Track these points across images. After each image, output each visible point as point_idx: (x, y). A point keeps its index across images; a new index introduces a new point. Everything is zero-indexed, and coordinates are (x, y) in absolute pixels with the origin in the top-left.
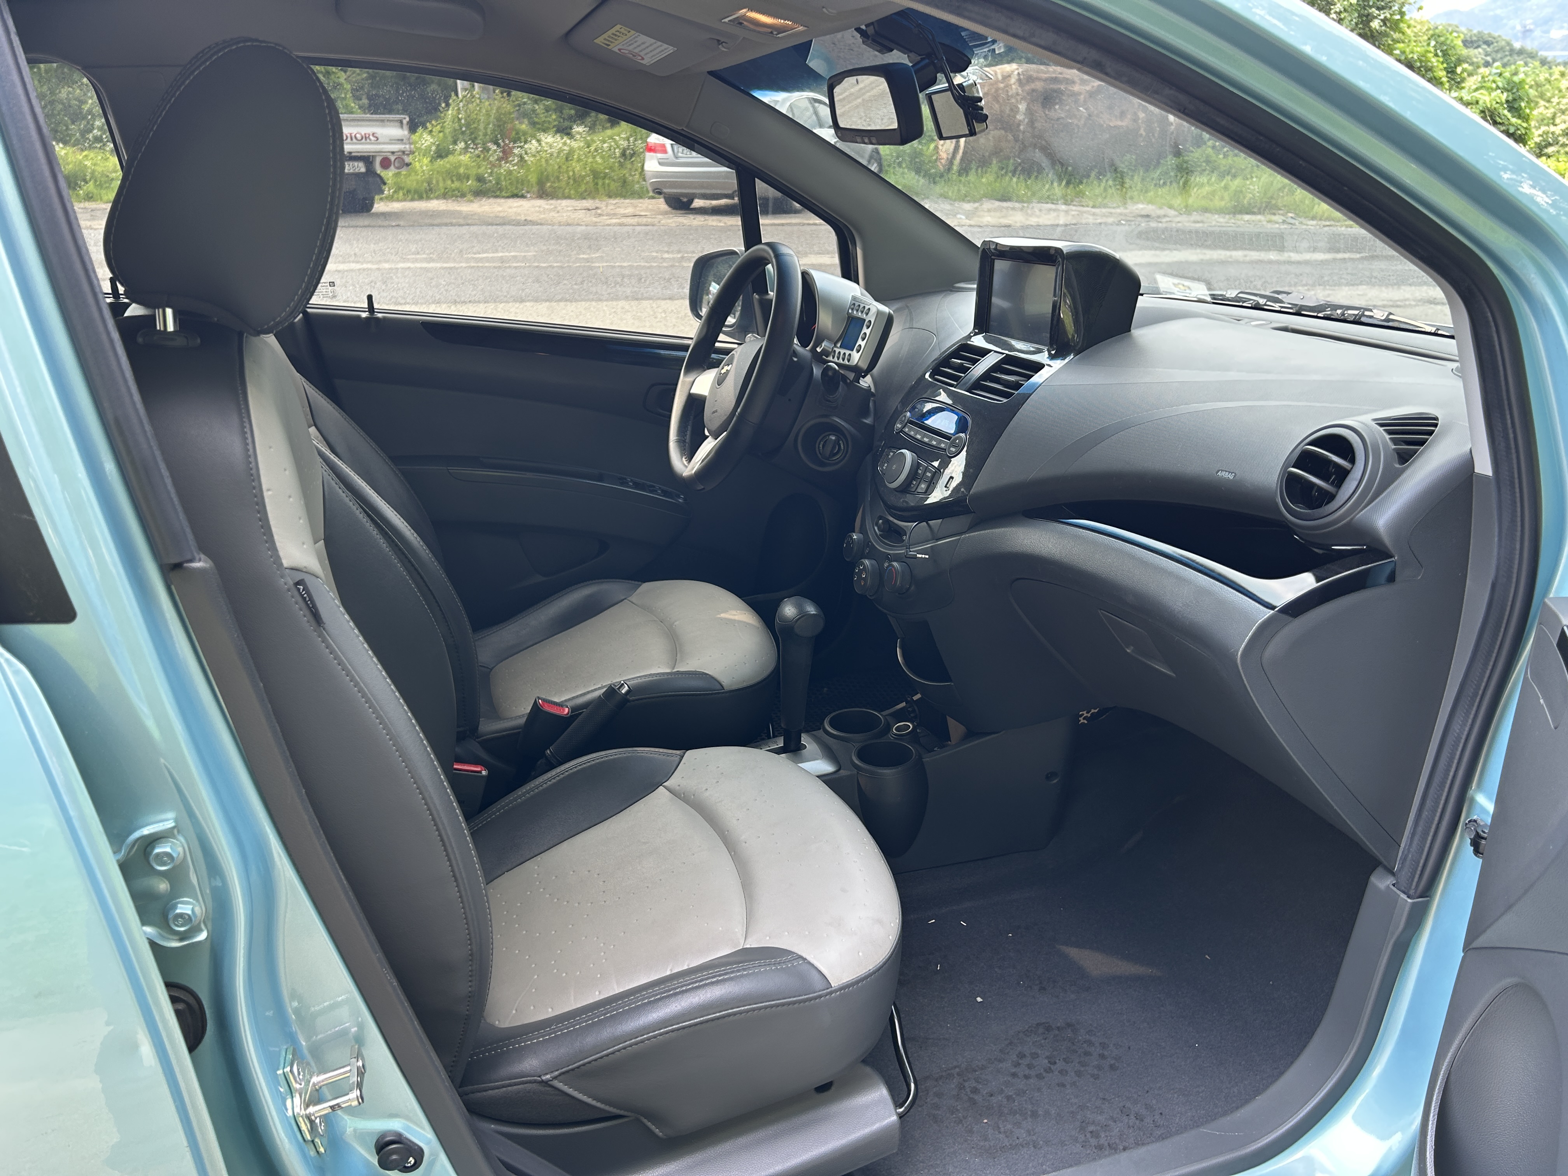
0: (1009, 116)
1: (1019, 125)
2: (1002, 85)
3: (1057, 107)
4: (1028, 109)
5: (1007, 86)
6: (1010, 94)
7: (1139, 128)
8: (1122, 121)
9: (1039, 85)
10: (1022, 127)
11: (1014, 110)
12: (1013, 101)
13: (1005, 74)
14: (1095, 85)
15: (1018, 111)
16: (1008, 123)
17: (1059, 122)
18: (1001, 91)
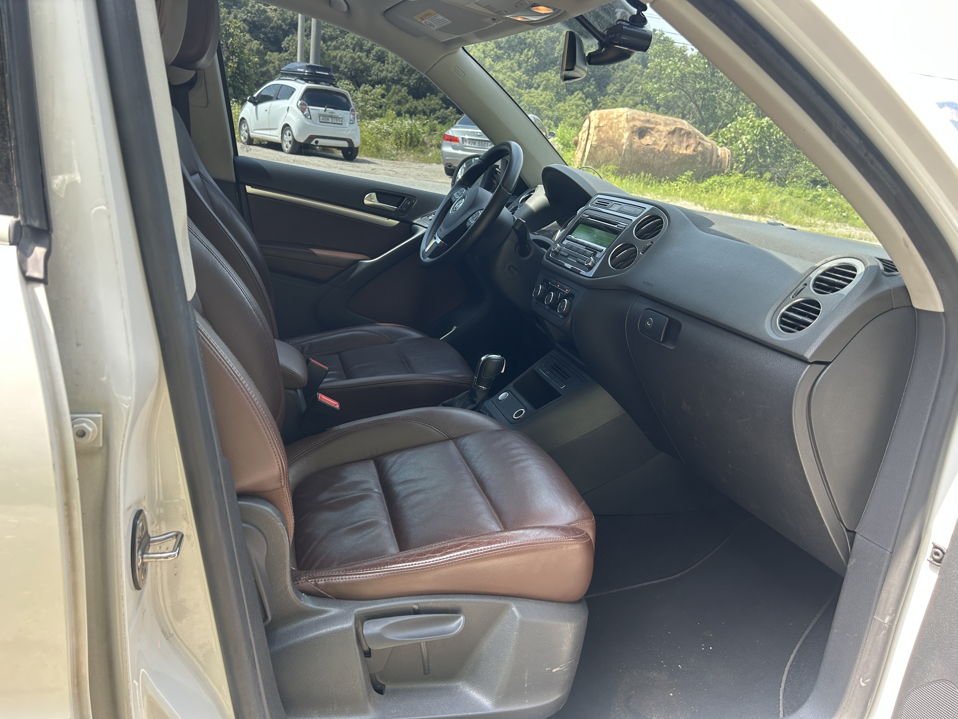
0: (617, 139)
1: (623, 145)
2: (615, 121)
3: (648, 137)
4: (629, 137)
5: (618, 122)
6: (619, 126)
7: (698, 156)
8: (687, 151)
9: (638, 124)
10: (624, 147)
11: (621, 136)
13: (619, 114)
14: (673, 127)
15: (623, 137)
16: (616, 144)
17: (648, 147)
18: (614, 124)
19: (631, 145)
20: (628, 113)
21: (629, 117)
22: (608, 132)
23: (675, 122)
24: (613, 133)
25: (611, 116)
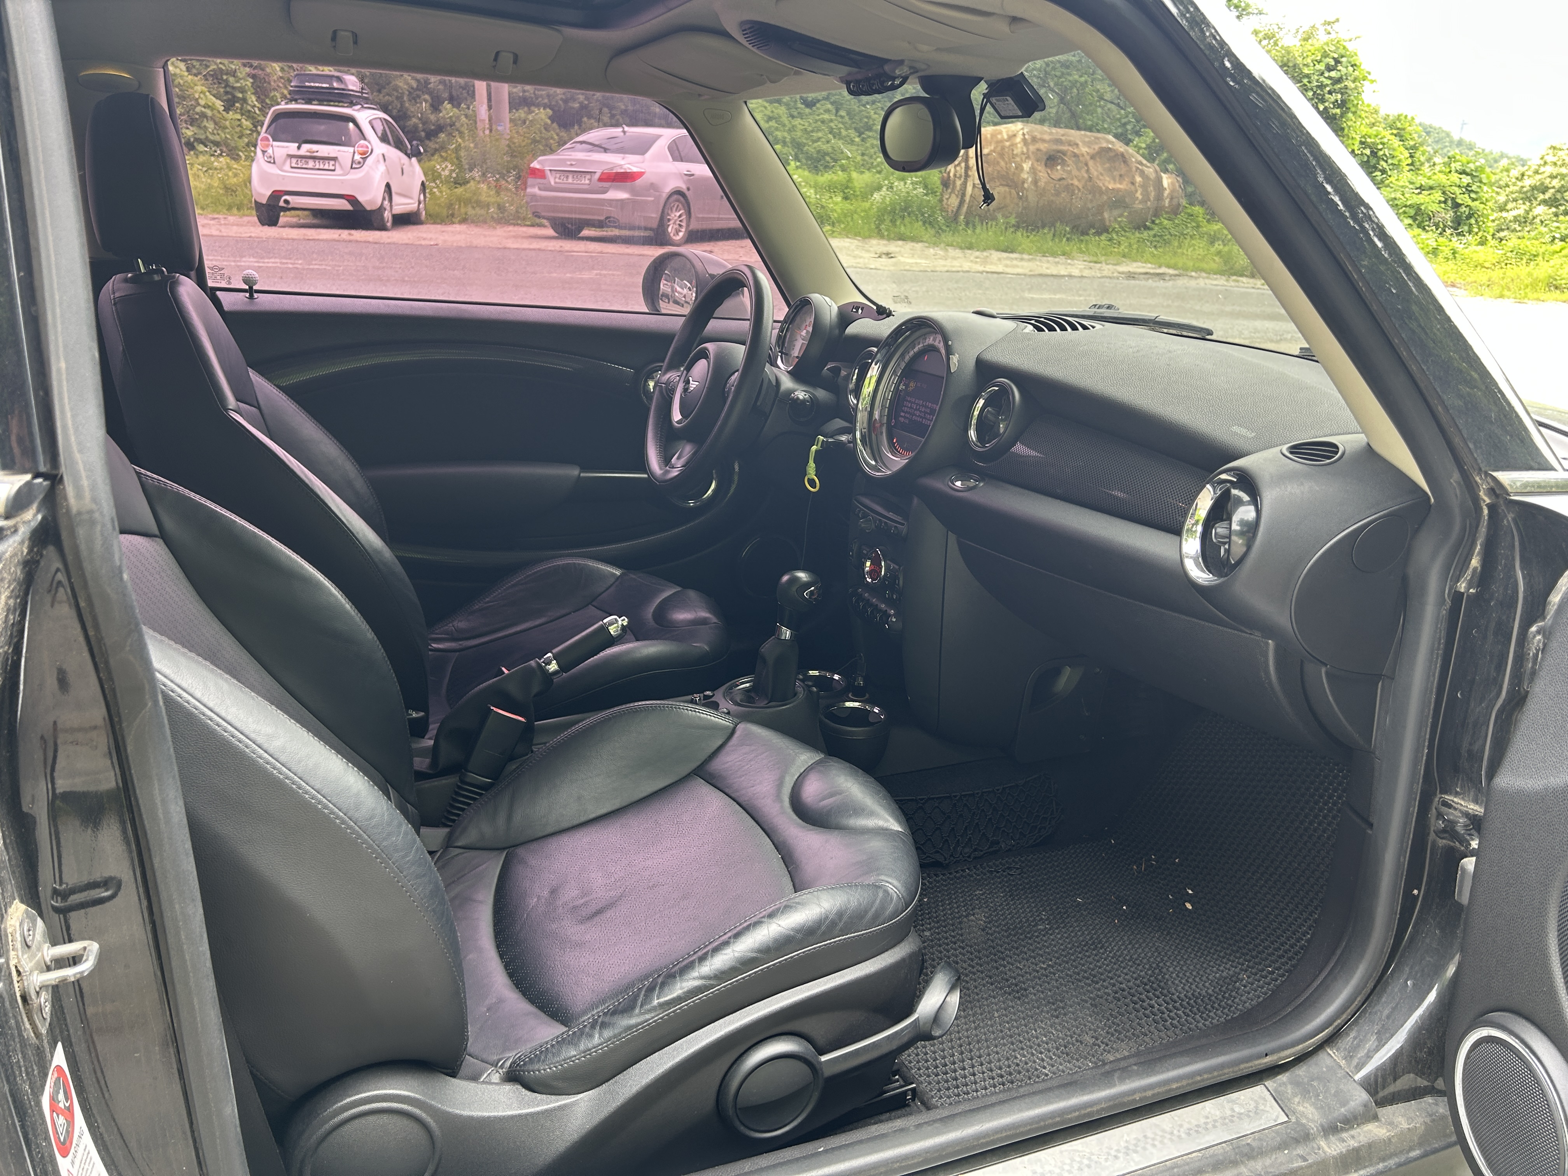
0: (1014, 174)
1: (1023, 183)
2: (1007, 144)
3: (1059, 167)
4: (1032, 168)
5: (1012, 145)
6: (1015, 152)
7: (1137, 191)
8: (1120, 184)
9: (1043, 147)
10: (1026, 185)
11: (1019, 168)
12: (1018, 159)
13: (1010, 133)
14: (1097, 147)
15: (1022, 169)
16: (1012, 181)
17: (1061, 183)
18: (1007, 150)
19: (1035, 182)
20: (1025, 131)
21: (1027, 137)
22: (998, 163)
23: (1098, 138)
24: (1006, 164)
25: (999, 137)
